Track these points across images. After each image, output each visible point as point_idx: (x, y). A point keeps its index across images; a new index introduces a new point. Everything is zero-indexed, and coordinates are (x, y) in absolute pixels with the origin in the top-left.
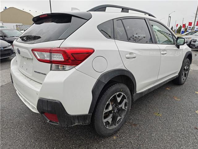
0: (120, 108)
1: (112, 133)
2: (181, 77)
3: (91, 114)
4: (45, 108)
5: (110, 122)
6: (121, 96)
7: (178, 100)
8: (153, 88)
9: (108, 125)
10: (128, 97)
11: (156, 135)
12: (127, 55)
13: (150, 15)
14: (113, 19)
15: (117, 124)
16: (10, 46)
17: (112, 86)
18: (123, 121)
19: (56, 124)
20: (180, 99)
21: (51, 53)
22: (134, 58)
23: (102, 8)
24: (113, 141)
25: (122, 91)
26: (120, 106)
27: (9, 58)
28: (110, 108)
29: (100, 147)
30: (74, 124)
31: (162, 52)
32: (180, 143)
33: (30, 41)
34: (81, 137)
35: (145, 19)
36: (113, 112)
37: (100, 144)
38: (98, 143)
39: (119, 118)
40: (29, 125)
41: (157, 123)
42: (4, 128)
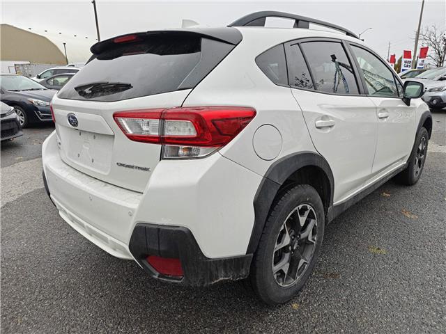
0: (303, 239)
1: (290, 297)
2: (412, 168)
3: (252, 254)
4: (153, 246)
5: (286, 272)
6: (307, 213)
7: (412, 216)
8: (362, 192)
9: (281, 279)
10: (320, 215)
11: (383, 295)
12: (317, 122)
13: (348, 34)
14: (283, 43)
15: (299, 275)
16: (12, 112)
17: (289, 192)
18: (309, 268)
19: (176, 281)
20: (417, 215)
21: (164, 119)
22: (330, 127)
23: (257, 20)
24: (293, 313)
25: (308, 202)
26: (303, 235)
27: (9, 140)
28: (287, 240)
29: (267, 329)
30: (217, 278)
31: (380, 115)
32: (438, 308)
33: (103, 95)
34: (219, 308)
35: (342, 43)
36: (290, 248)
37: (266, 323)
38: (261, 320)
39: (302, 261)
40: (94, 291)
41: (380, 269)
42: (36, 299)
